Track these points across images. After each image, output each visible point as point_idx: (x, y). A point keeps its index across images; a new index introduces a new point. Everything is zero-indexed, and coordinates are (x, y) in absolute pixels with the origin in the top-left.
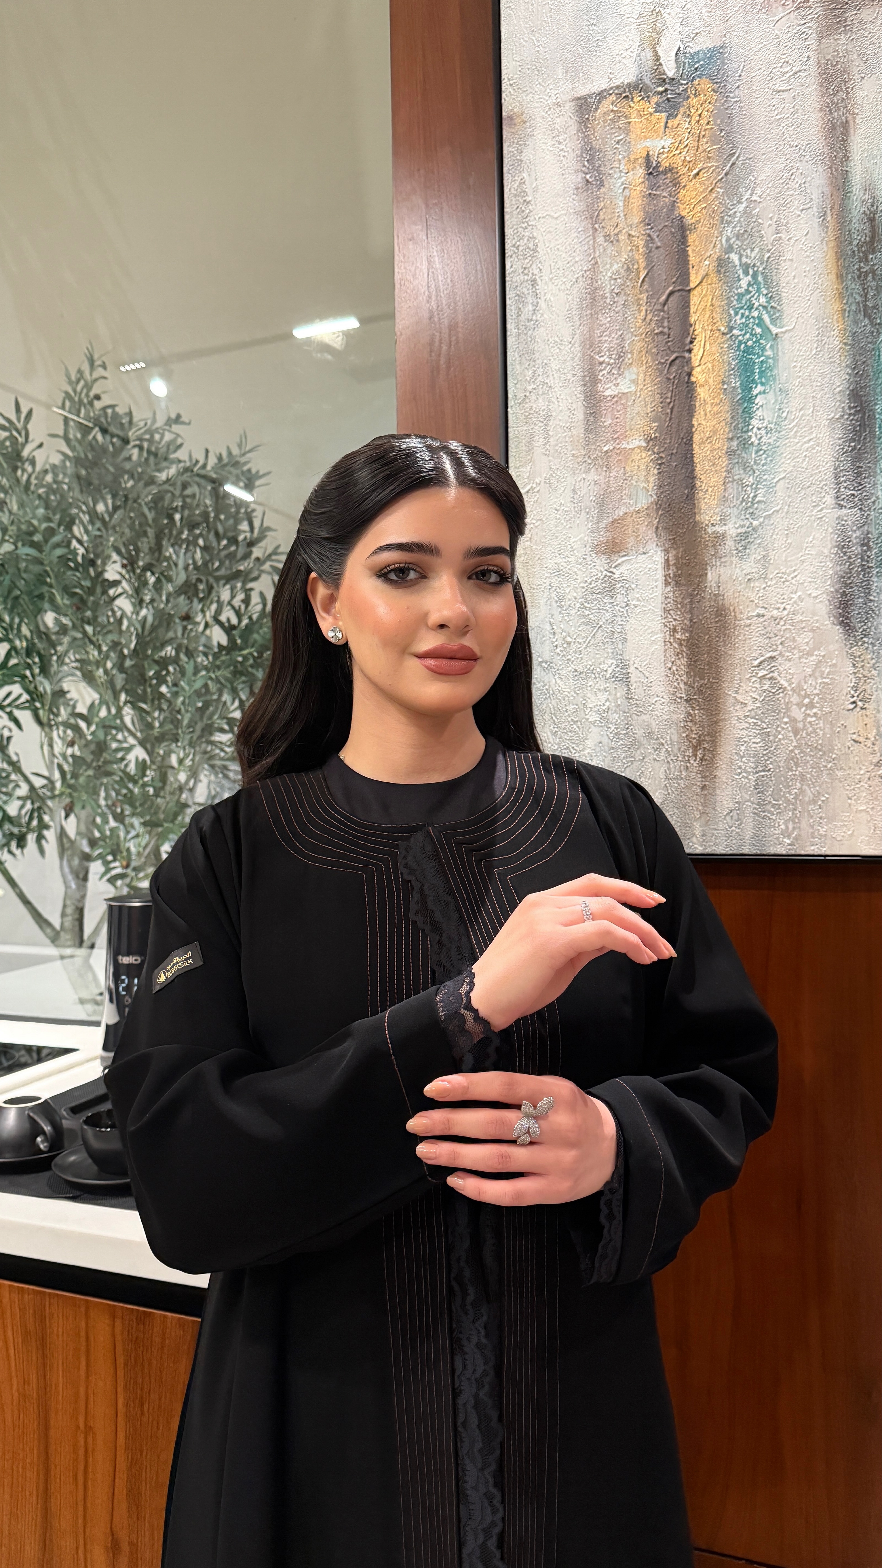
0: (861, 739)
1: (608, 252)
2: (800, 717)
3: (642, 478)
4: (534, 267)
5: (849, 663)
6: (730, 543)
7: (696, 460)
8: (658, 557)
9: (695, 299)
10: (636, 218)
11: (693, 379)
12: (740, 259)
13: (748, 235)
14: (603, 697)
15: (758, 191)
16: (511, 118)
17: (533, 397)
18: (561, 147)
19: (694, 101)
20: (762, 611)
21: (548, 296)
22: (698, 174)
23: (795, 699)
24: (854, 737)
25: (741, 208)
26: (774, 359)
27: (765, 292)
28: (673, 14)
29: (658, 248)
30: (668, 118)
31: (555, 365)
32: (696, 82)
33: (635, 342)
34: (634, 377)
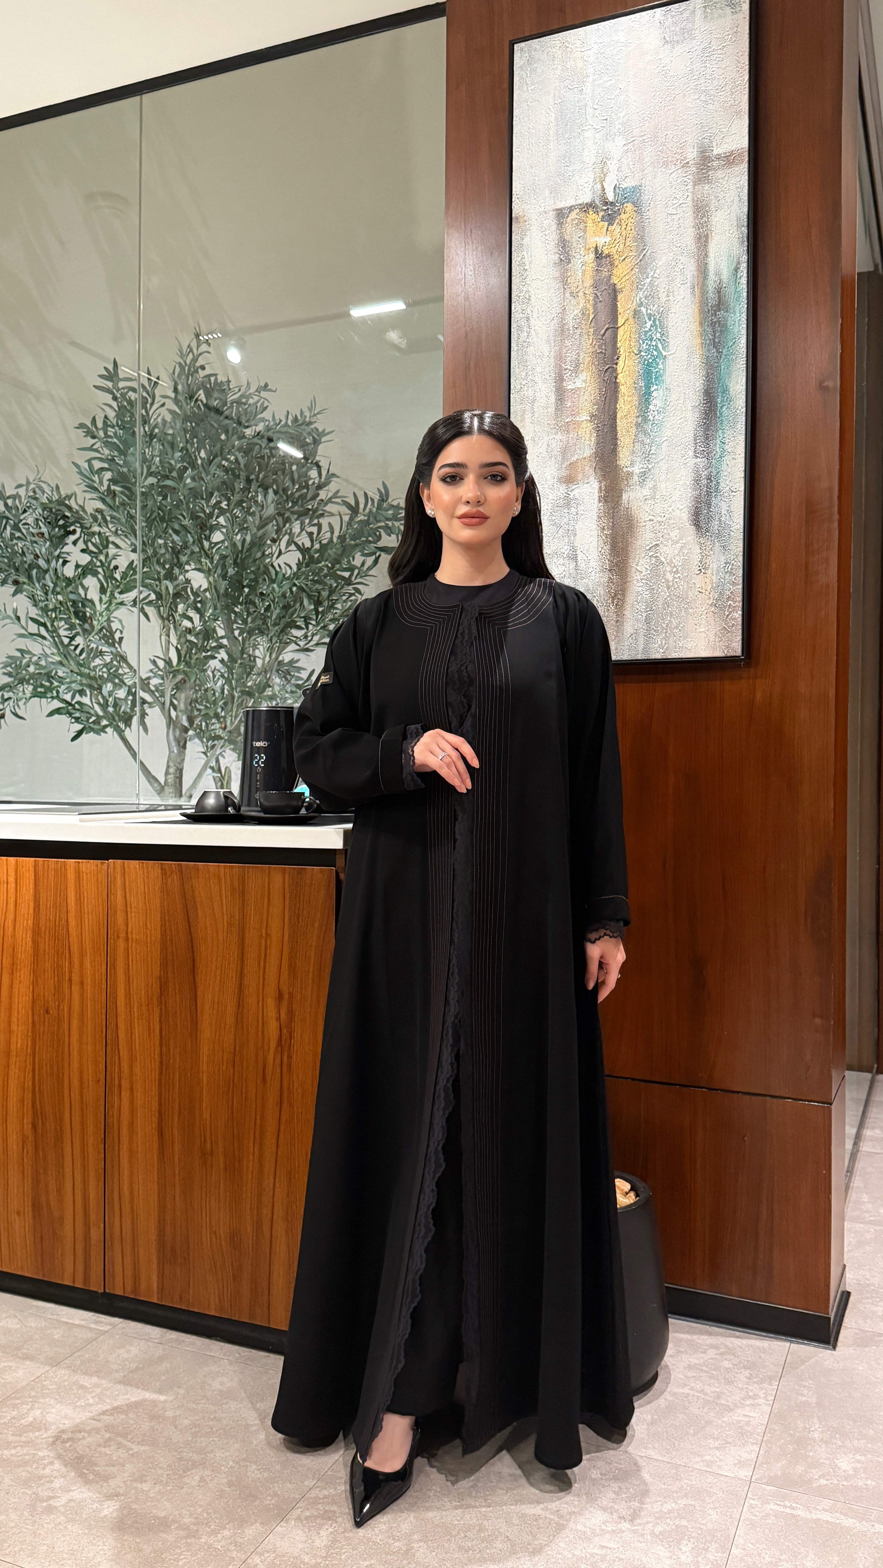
0: (703, 591)
1: (572, 302)
2: (671, 579)
3: (587, 439)
4: (528, 309)
5: (698, 547)
6: (636, 478)
7: (618, 429)
8: (596, 485)
9: (621, 332)
10: (589, 282)
11: (618, 381)
12: (647, 311)
13: (651, 297)
14: (562, 568)
15: (658, 271)
16: (517, 218)
17: (526, 389)
18: (547, 238)
19: (623, 216)
20: (652, 518)
21: (536, 328)
22: (624, 259)
23: (668, 569)
24: (699, 590)
25: (648, 281)
26: (663, 370)
27: (660, 331)
28: (613, 164)
29: (600, 302)
30: (608, 225)
31: (538, 369)
32: (625, 205)
33: (586, 358)
34: (584, 378)
